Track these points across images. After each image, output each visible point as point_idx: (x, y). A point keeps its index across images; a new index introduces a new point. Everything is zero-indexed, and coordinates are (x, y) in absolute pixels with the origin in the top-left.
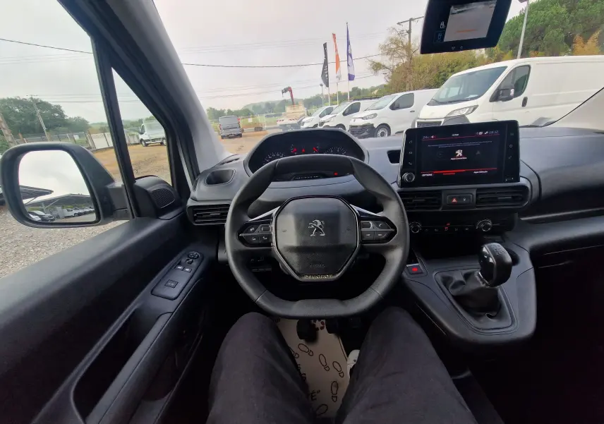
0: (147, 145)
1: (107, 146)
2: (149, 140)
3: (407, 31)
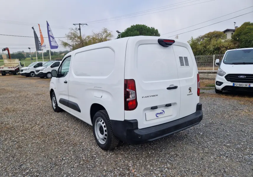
3: (79, 29)
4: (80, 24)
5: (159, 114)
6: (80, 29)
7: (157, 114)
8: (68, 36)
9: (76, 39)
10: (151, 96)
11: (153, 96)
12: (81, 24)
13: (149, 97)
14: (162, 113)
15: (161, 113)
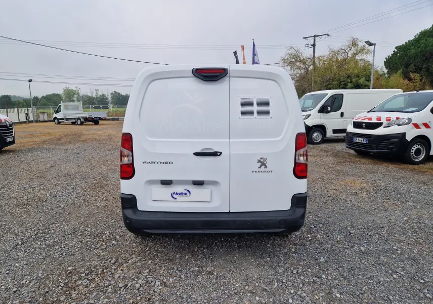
0: (59, 123)
1: (18, 121)
2: (62, 119)
3: (312, 45)
4: (315, 36)
5: (177, 194)
6: (314, 45)
7: (174, 193)
8: (284, 60)
9: (298, 64)
10: (159, 163)
11: (163, 163)
12: (317, 36)
13: (156, 163)
14: (186, 194)
15: (182, 194)
